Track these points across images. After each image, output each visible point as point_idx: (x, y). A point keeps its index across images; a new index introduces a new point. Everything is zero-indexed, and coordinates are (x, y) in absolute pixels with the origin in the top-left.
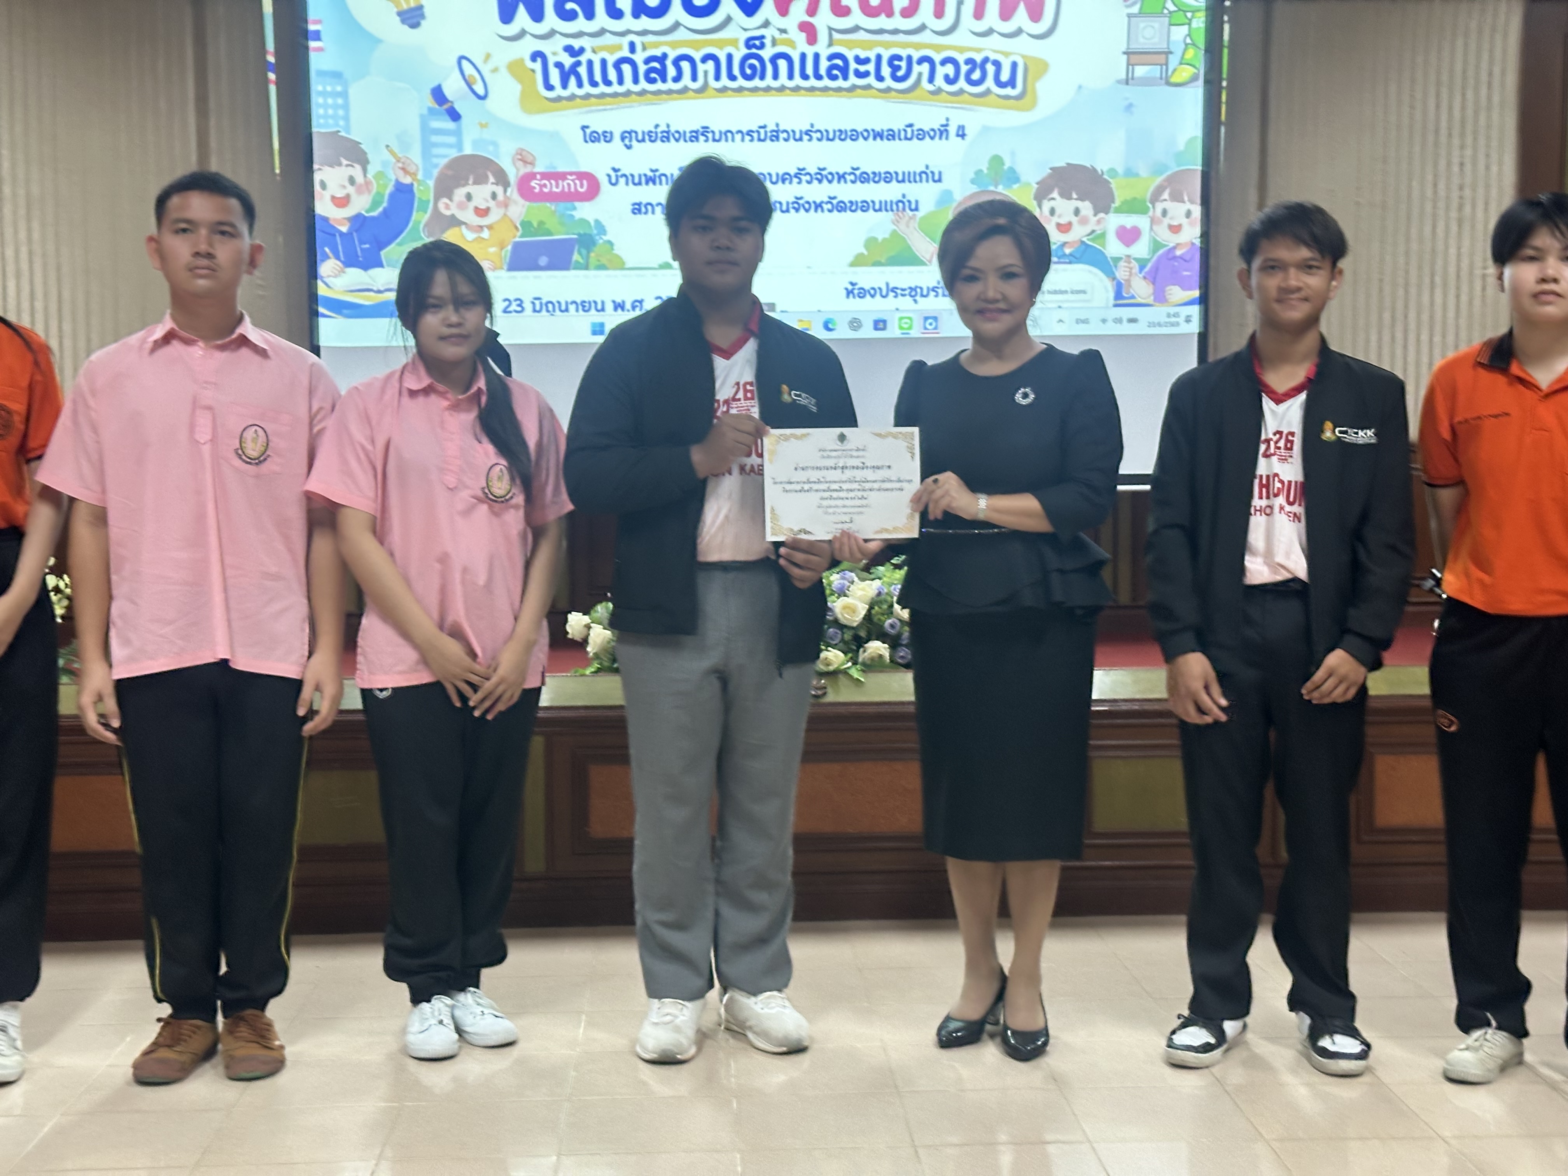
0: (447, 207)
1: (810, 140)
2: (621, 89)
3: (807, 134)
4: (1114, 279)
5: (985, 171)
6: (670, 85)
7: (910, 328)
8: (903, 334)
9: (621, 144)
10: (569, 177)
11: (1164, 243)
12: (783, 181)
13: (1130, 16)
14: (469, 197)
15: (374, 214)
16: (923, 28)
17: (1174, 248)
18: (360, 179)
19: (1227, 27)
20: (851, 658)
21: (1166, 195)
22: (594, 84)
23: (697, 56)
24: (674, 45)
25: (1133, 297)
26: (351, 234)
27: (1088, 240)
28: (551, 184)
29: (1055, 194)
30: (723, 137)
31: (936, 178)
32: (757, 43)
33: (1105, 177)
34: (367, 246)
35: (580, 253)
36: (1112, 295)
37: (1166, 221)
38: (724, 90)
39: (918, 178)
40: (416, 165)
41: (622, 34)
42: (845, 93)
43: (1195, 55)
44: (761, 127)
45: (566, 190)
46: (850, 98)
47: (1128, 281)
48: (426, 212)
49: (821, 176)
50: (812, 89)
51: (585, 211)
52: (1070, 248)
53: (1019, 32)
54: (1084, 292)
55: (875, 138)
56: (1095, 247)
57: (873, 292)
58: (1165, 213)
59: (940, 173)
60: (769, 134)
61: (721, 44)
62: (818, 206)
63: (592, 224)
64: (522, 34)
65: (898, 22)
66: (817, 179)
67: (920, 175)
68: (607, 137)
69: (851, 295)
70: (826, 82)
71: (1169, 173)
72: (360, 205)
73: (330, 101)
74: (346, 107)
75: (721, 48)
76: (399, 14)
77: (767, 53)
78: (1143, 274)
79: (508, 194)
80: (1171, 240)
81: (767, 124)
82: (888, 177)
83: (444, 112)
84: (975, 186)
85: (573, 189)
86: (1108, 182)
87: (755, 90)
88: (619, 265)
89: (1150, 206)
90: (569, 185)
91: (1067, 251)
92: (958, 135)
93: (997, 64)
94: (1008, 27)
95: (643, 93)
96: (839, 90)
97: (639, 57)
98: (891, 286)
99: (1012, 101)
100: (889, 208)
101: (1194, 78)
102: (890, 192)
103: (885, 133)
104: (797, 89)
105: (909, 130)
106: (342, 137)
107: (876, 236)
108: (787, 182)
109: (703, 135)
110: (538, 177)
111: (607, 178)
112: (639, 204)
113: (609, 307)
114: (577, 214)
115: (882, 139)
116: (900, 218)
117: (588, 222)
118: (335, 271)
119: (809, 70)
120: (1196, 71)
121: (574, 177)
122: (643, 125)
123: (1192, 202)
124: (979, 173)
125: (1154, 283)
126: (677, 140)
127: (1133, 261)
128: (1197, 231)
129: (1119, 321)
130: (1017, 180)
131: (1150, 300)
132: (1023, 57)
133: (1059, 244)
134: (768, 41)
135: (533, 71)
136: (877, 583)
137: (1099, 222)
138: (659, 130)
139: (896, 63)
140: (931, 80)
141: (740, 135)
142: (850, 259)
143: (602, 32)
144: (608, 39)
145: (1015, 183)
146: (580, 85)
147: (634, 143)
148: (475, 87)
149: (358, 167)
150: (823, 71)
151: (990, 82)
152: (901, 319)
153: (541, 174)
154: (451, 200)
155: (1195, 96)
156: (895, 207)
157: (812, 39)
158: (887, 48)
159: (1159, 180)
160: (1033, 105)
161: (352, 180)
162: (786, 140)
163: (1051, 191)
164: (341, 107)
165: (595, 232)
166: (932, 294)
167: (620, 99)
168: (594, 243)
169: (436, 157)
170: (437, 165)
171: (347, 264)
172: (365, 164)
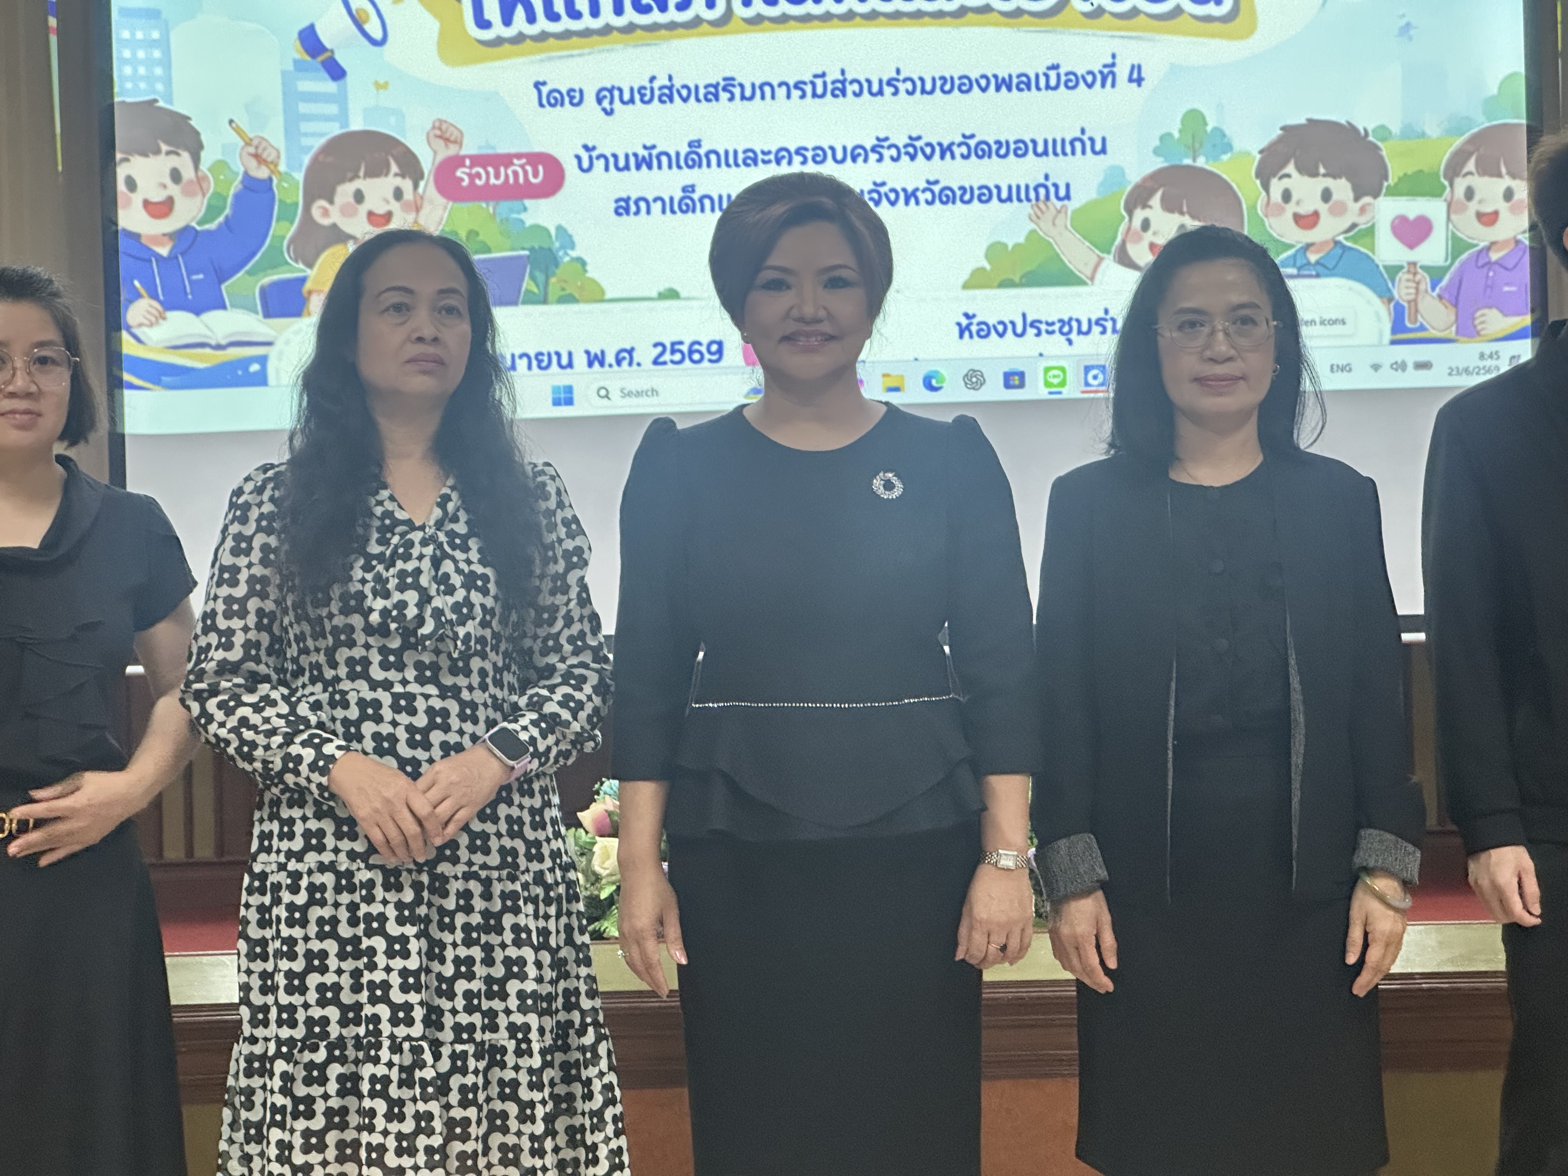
0: (326, 213)
1: (896, 93)
2: (596, 24)
3: (889, 83)
4: (1391, 299)
5: (1176, 135)
6: (673, 15)
7: (1063, 384)
8: (1051, 393)
9: (599, 108)
10: (516, 161)
11: (1470, 241)
12: (854, 159)
14: (359, 197)
15: (212, 226)
17: (1488, 249)
18: (188, 173)
21: (1471, 166)
22: (553, 16)
25: (1422, 328)
26: (177, 258)
27: (1346, 239)
28: (488, 173)
29: (1290, 168)
30: (758, 93)
31: (1098, 147)
33: (1371, 138)
34: (201, 276)
35: (533, 278)
36: (1387, 326)
37: (1473, 206)
38: (758, 19)
39: (1068, 149)
40: (278, 151)
42: (948, 19)
44: (816, 76)
45: (511, 180)
46: (958, 26)
47: (1414, 302)
48: (292, 222)
49: (914, 149)
50: (897, 15)
51: (541, 213)
52: (1318, 252)
54: (1343, 322)
55: (998, 89)
56: (1359, 251)
57: (1002, 329)
58: (1470, 194)
59: (1104, 140)
60: (830, 87)
62: (911, 196)
63: (553, 232)
66: (907, 153)
67: (1072, 143)
68: (575, 98)
69: (967, 334)
70: (919, 4)
71: (1475, 130)
72: (189, 212)
73: (141, 54)
74: (166, 63)
78: (1437, 290)
79: (420, 190)
80: (1482, 236)
81: (827, 71)
82: (1021, 149)
83: (320, 66)
84: (1161, 159)
85: (521, 180)
86: (1377, 148)
87: (807, 19)
88: (596, 295)
89: (1446, 183)
90: (516, 174)
91: (1313, 258)
92: (1131, 80)
95: (631, 28)
98: (1029, 319)
99: (1217, 26)
100: (1023, 196)
102: (1025, 171)
103: (1015, 81)
104: (873, 15)
105: (1053, 74)
106: (161, 109)
107: (1004, 240)
108: (860, 159)
109: (725, 89)
110: (468, 162)
111: (575, 162)
112: (627, 200)
113: (580, 361)
114: (529, 219)
115: (1009, 89)
116: (1042, 212)
117: (547, 231)
118: (149, 316)
121: (524, 161)
122: (631, 79)
123: (1513, 176)
124: (1165, 138)
125: (1456, 305)
126: (685, 100)
127: (1420, 270)
128: (1524, 220)
129: (1401, 366)
130: (1228, 147)
131: (1452, 333)
133: (1299, 246)
137: (1363, 210)
138: (656, 85)
141: (784, 88)
142: (965, 276)
145: (1225, 153)
146: (531, 18)
147: (617, 103)
148: (367, 27)
149: (186, 156)
152: (1047, 370)
153: (471, 157)
154: (331, 202)
156: (1032, 195)
159: (1458, 142)
160: (1251, 30)
161: (176, 175)
162: (857, 95)
163: (1285, 164)
164: (159, 63)
165: (557, 245)
166: (1096, 329)
167: (595, 38)
168: (556, 262)
169: (306, 135)
170: (310, 148)
171: (170, 305)
172: (196, 149)
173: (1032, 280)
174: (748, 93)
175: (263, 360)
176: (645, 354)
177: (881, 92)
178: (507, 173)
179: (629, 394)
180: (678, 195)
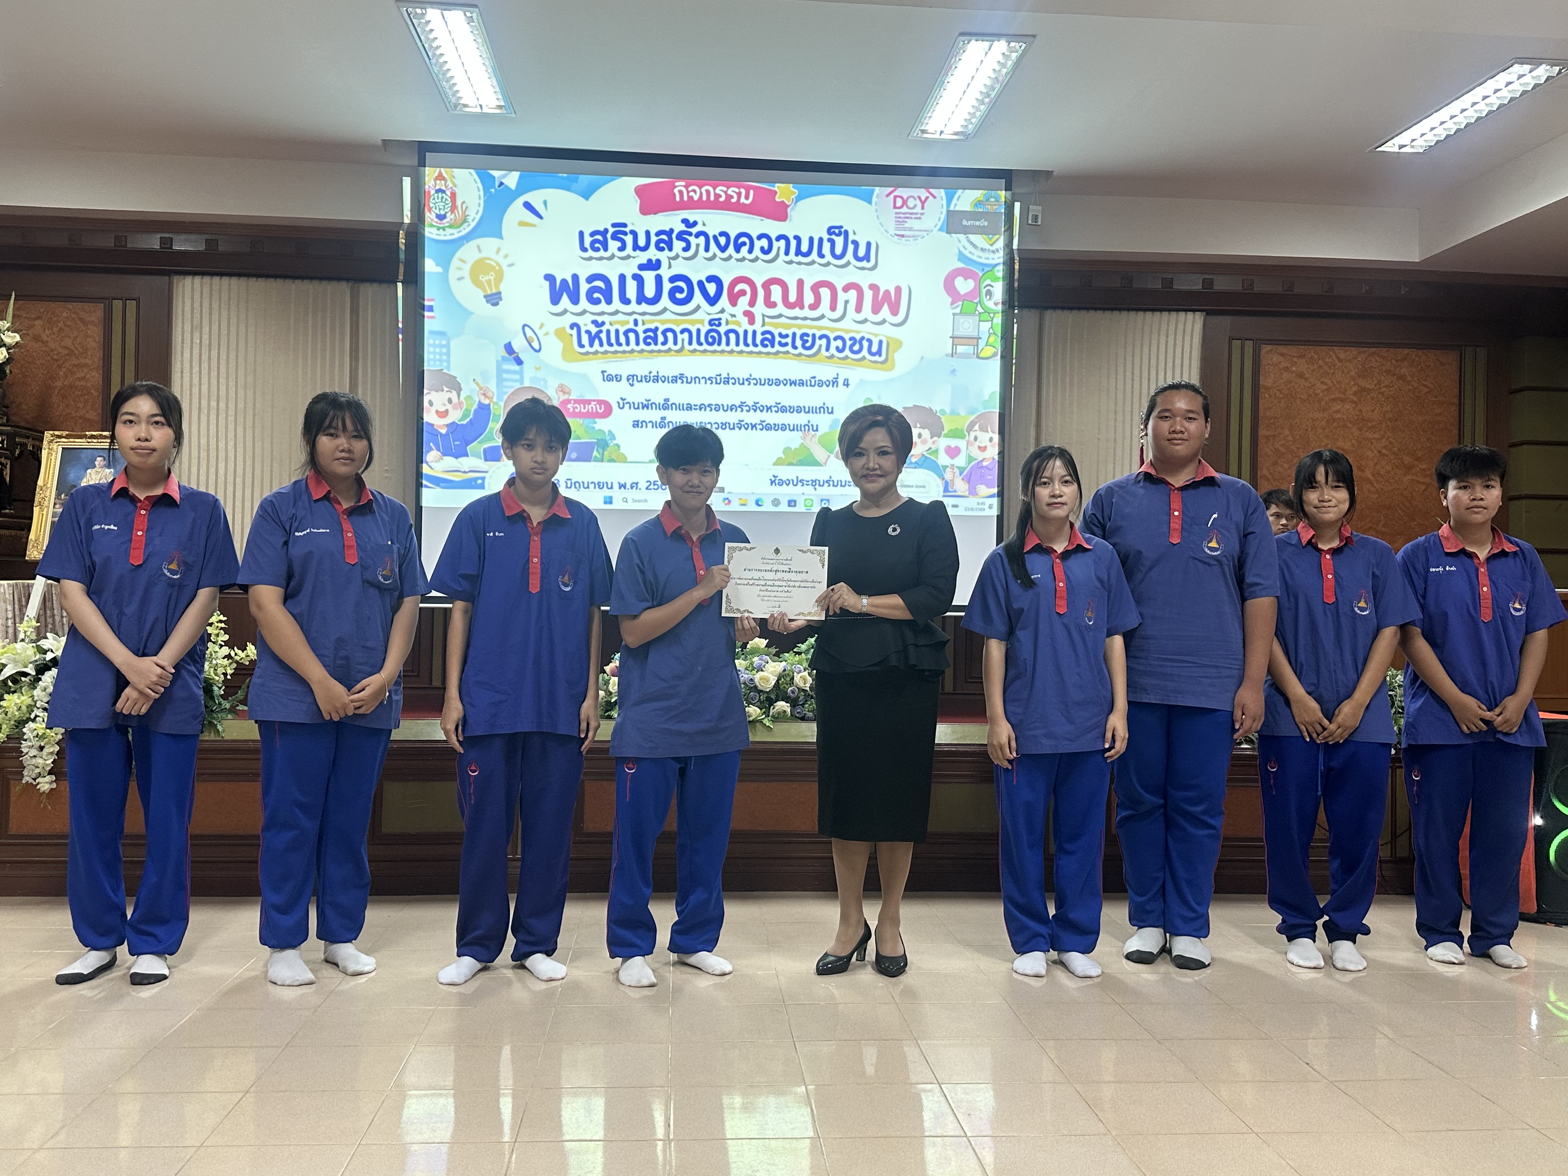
1: (749, 384)
2: (628, 349)
3: (747, 380)
4: (943, 479)
6: (659, 347)
7: (812, 506)
8: (806, 509)
9: (628, 383)
10: (592, 403)
11: (975, 457)
12: (731, 410)
13: (954, 314)
15: (464, 422)
16: (822, 317)
17: (982, 461)
18: (455, 400)
19: (1015, 326)
20: (764, 712)
21: (977, 427)
22: (611, 345)
23: (678, 330)
24: (663, 322)
25: (955, 491)
26: (449, 435)
27: (927, 453)
28: (580, 408)
30: (693, 381)
31: (830, 410)
32: (717, 322)
33: (938, 414)
34: (459, 443)
35: (598, 451)
36: (942, 489)
37: (977, 444)
38: (695, 351)
39: (818, 411)
40: (493, 394)
41: (630, 314)
42: (772, 356)
43: (995, 341)
44: (717, 375)
45: (590, 410)
46: (775, 359)
47: (953, 480)
48: (498, 423)
49: (756, 407)
50: (751, 353)
51: (602, 424)
53: (884, 321)
54: (924, 487)
55: (791, 385)
56: (931, 458)
57: (788, 482)
58: (976, 438)
59: (831, 407)
60: (723, 380)
61: (693, 322)
62: (754, 426)
63: (607, 433)
64: (565, 312)
65: (806, 312)
66: (753, 409)
67: (819, 408)
68: (618, 378)
69: (774, 484)
70: (760, 348)
71: (978, 413)
72: (455, 416)
73: (438, 350)
74: (448, 354)
75: (693, 325)
76: (485, 297)
77: (722, 329)
78: (961, 476)
80: (980, 456)
81: (721, 373)
82: (799, 410)
83: (512, 359)
85: (594, 410)
86: (940, 418)
87: (715, 352)
88: (624, 460)
89: (967, 433)
90: (592, 408)
91: (913, 460)
92: (844, 385)
93: (870, 341)
94: (878, 318)
95: (642, 351)
96: (768, 353)
97: (640, 329)
98: (799, 479)
99: (879, 365)
100: (799, 429)
101: (995, 355)
102: (800, 419)
103: (797, 382)
104: (741, 352)
105: (813, 380)
106: (445, 373)
107: (791, 446)
108: (734, 410)
109: (680, 378)
111: (617, 404)
112: (638, 421)
113: (616, 486)
114: (597, 427)
115: (795, 385)
116: (806, 436)
117: (604, 432)
118: (435, 458)
119: (750, 341)
120: (995, 350)
121: (596, 403)
122: (641, 372)
123: (993, 432)
125: (969, 483)
126: (663, 382)
127: (955, 468)
128: (996, 451)
131: (967, 494)
132: (886, 337)
134: (723, 322)
135: (571, 335)
136: (784, 663)
137: (934, 442)
138: (652, 375)
139: (805, 338)
140: (828, 349)
141: (704, 379)
142: (775, 460)
143: (617, 312)
144: (620, 317)
146: (601, 345)
147: (635, 382)
148: (533, 344)
149: (454, 393)
150: (758, 342)
151: (865, 352)
152: (806, 500)
155: (996, 365)
156: (803, 428)
157: (752, 321)
158: (800, 329)
159: (972, 418)
160: (892, 367)
161: (450, 401)
162: (734, 384)
164: (445, 354)
165: (608, 438)
166: (826, 484)
167: (627, 354)
168: (608, 446)
169: (506, 387)
170: (506, 393)
171: (445, 454)
172: (459, 390)
173: (801, 463)
174: (689, 380)
175: (483, 479)
176: (643, 485)
177: (743, 384)
178: (588, 408)
179: (636, 501)
180: (659, 420)
